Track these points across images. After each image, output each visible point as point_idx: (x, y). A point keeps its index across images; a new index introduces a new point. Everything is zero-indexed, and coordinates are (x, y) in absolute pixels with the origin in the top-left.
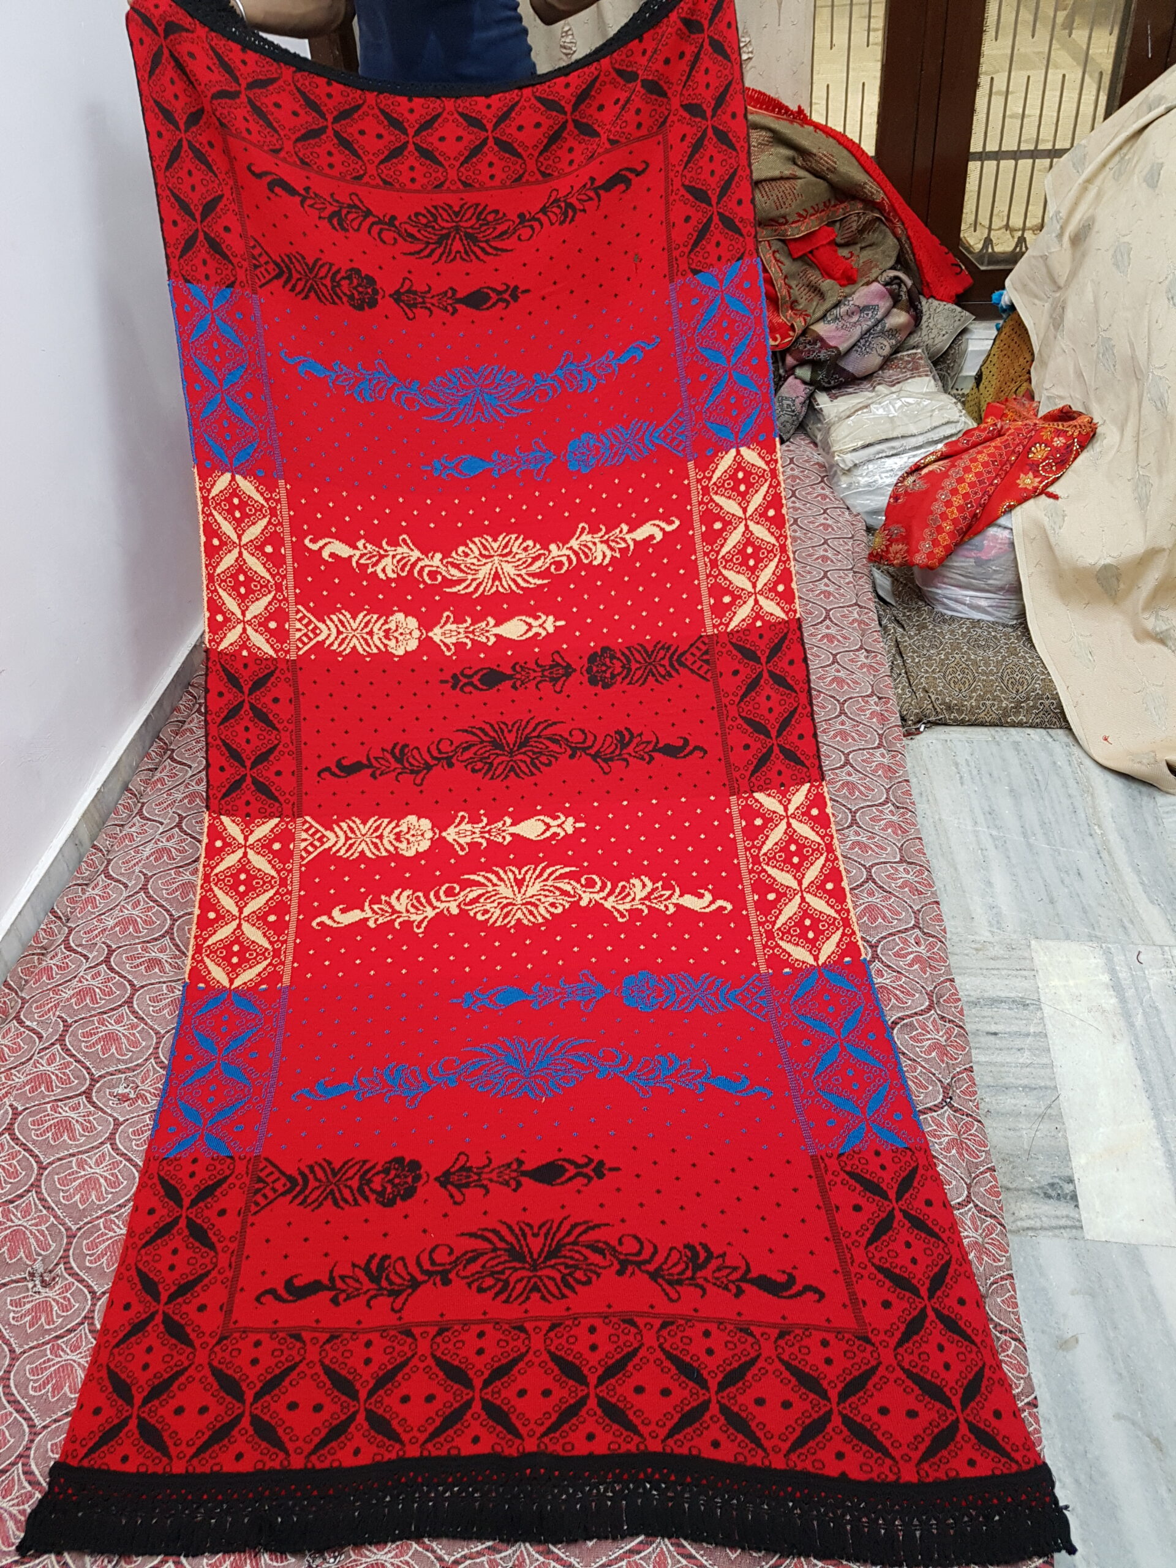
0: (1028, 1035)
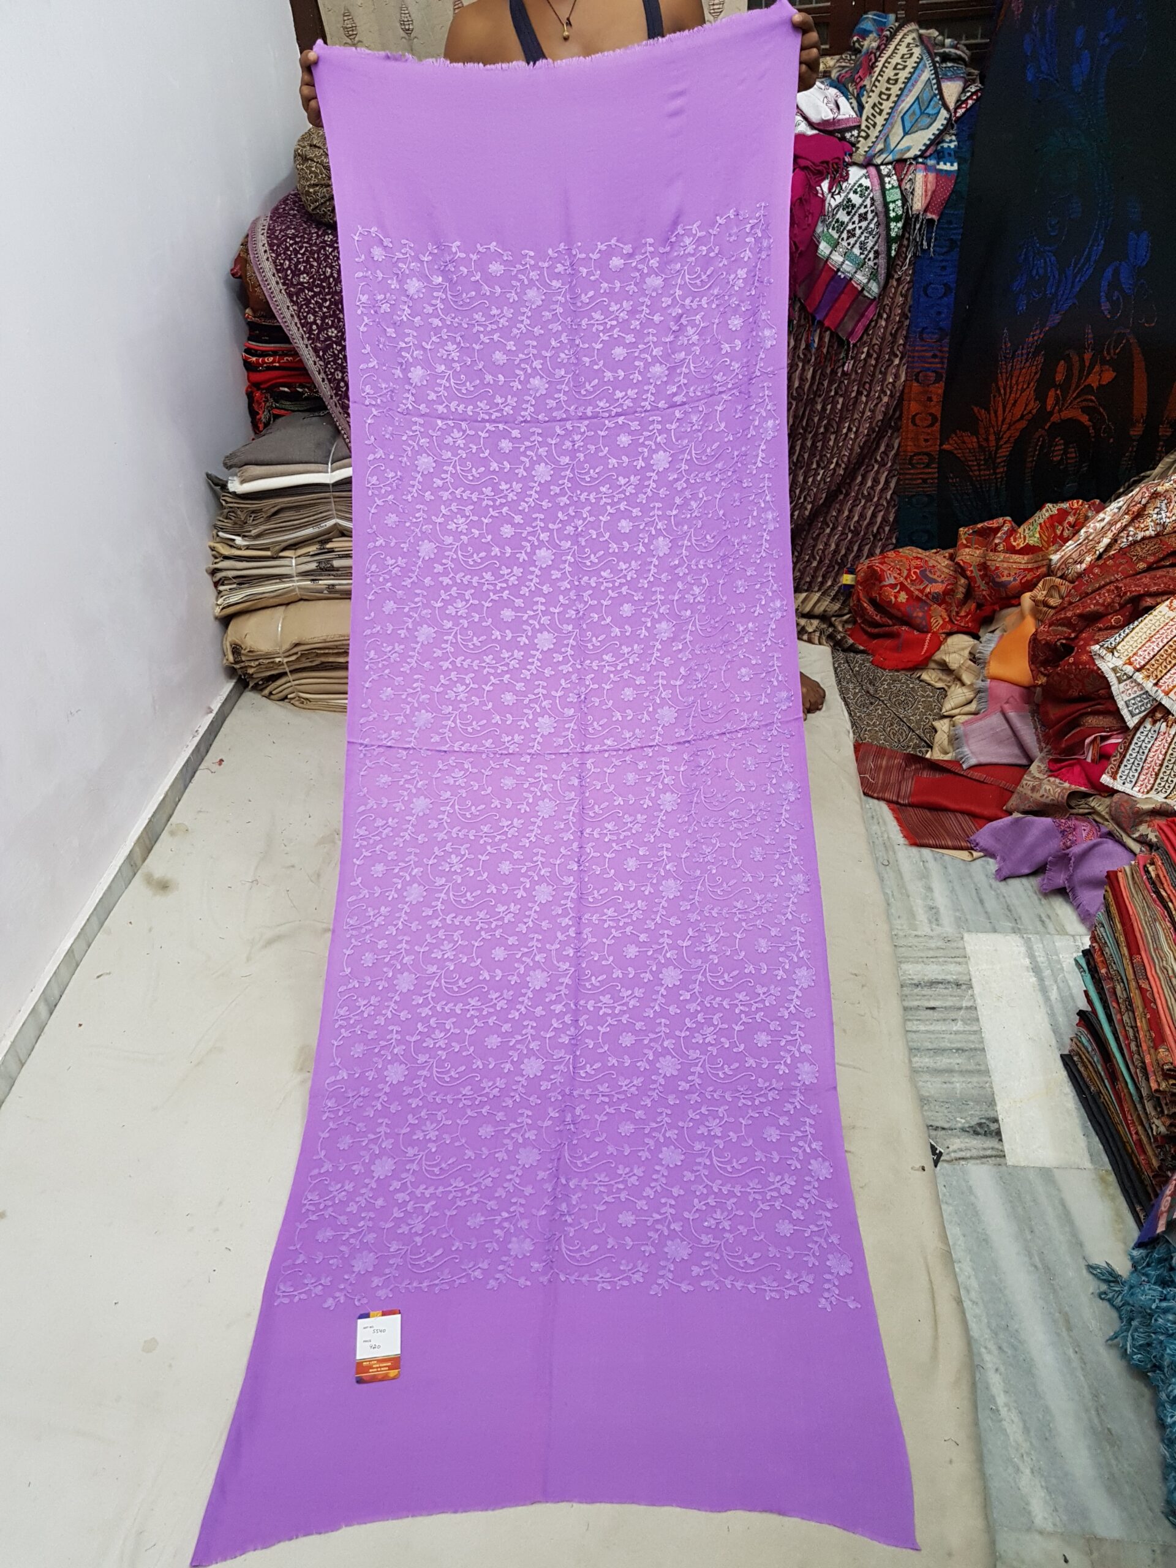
0: (960, 1009)
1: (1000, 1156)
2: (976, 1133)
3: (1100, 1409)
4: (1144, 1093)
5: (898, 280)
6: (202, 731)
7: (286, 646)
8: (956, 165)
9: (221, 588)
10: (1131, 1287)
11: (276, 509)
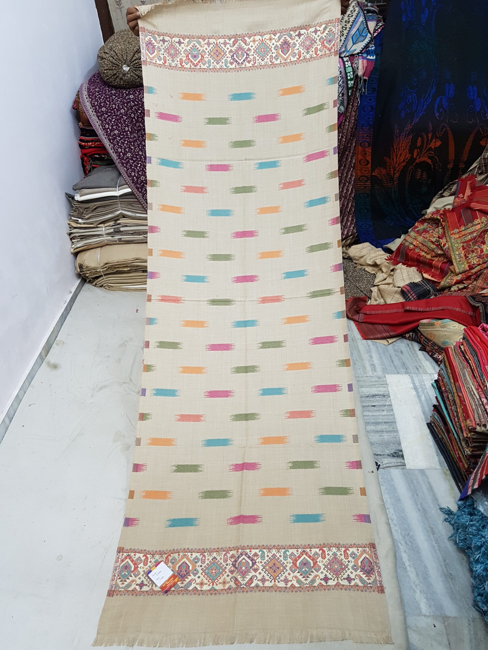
0: (385, 406)
1: (403, 465)
2: (394, 456)
3: (446, 565)
4: (461, 438)
5: (352, 105)
6: (68, 301)
7: (102, 265)
8: (375, 56)
9: (73, 241)
10: (458, 517)
11: (95, 207)
